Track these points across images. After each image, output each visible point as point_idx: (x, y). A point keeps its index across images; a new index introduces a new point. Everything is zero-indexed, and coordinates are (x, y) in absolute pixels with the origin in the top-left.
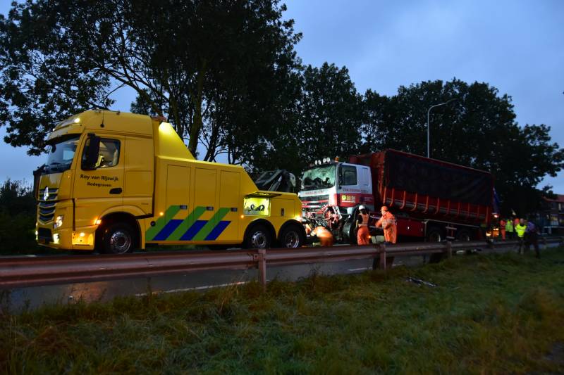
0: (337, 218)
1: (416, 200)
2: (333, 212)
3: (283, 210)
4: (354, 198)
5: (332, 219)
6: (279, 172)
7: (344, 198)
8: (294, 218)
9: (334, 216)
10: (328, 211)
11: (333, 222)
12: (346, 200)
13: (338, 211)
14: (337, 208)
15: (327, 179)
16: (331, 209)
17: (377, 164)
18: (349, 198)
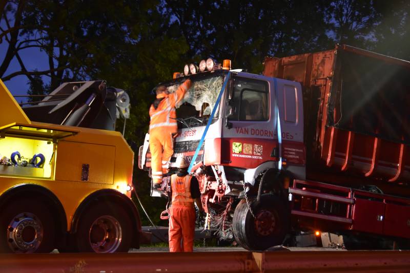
0: (221, 191)
1: (400, 159)
2: (213, 179)
3: (86, 168)
4: (258, 149)
5: (211, 193)
6: (88, 84)
7: (236, 148)
8: (114, 187)
9: (214, 186)
10: (201, 174)
11: (212, 200)
12: (241, 153)
13: (223, 176)
14: (221, 169)
15: (205, 105)
16: (208, 171)
17: (317, 79)
18: (248, 148)
